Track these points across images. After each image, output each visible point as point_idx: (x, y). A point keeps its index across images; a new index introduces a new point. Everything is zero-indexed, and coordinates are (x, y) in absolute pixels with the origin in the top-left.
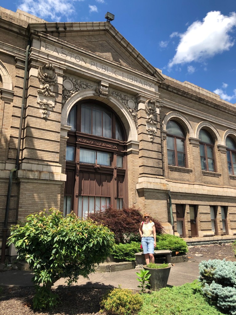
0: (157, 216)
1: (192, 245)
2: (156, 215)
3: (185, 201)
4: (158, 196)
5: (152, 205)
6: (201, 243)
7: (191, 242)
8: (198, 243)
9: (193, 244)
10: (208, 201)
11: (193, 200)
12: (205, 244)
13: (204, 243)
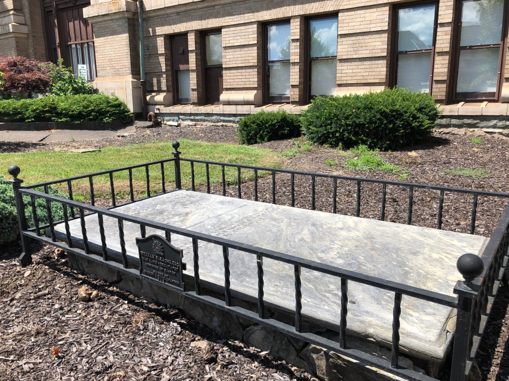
0: (114, 65)
1: (192, 120)
2: (112, 63)
3: (185, 24)
4: (114, 26)
5: (105, 46)
6: (214, 118)
7: (191, 114)
8: (206, 118)
9: (192, 117)
10: (253, 12)
11: (205, 19)
12: (224, 121)
13: (222, 118)
